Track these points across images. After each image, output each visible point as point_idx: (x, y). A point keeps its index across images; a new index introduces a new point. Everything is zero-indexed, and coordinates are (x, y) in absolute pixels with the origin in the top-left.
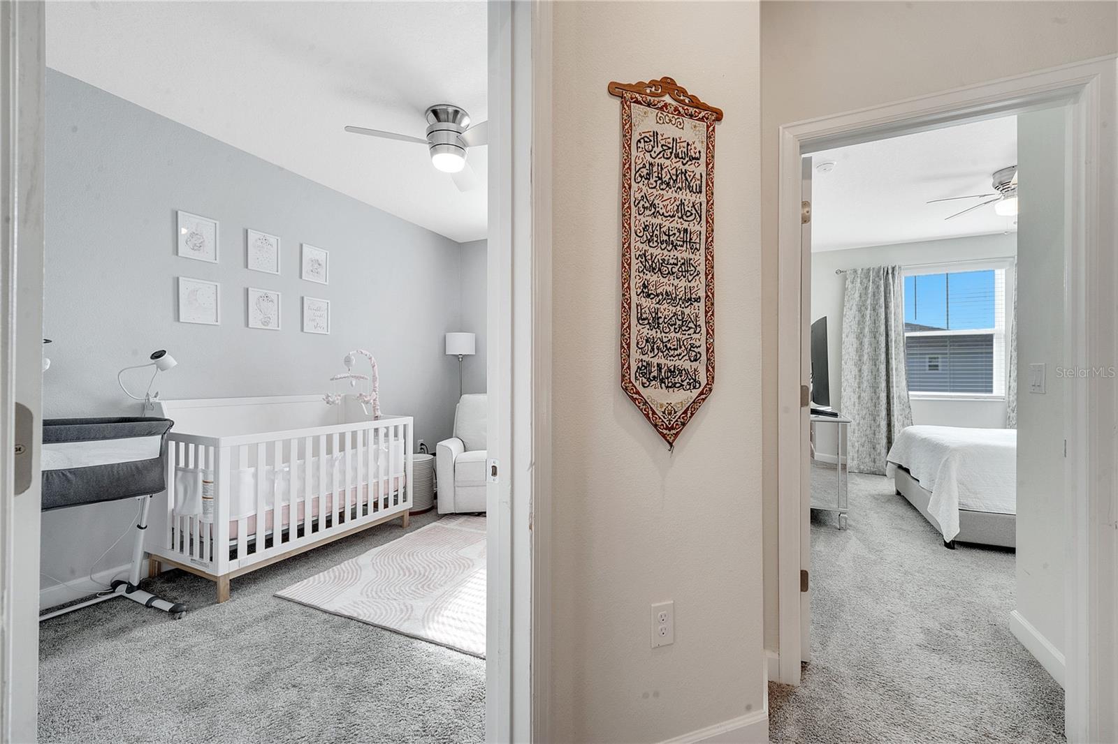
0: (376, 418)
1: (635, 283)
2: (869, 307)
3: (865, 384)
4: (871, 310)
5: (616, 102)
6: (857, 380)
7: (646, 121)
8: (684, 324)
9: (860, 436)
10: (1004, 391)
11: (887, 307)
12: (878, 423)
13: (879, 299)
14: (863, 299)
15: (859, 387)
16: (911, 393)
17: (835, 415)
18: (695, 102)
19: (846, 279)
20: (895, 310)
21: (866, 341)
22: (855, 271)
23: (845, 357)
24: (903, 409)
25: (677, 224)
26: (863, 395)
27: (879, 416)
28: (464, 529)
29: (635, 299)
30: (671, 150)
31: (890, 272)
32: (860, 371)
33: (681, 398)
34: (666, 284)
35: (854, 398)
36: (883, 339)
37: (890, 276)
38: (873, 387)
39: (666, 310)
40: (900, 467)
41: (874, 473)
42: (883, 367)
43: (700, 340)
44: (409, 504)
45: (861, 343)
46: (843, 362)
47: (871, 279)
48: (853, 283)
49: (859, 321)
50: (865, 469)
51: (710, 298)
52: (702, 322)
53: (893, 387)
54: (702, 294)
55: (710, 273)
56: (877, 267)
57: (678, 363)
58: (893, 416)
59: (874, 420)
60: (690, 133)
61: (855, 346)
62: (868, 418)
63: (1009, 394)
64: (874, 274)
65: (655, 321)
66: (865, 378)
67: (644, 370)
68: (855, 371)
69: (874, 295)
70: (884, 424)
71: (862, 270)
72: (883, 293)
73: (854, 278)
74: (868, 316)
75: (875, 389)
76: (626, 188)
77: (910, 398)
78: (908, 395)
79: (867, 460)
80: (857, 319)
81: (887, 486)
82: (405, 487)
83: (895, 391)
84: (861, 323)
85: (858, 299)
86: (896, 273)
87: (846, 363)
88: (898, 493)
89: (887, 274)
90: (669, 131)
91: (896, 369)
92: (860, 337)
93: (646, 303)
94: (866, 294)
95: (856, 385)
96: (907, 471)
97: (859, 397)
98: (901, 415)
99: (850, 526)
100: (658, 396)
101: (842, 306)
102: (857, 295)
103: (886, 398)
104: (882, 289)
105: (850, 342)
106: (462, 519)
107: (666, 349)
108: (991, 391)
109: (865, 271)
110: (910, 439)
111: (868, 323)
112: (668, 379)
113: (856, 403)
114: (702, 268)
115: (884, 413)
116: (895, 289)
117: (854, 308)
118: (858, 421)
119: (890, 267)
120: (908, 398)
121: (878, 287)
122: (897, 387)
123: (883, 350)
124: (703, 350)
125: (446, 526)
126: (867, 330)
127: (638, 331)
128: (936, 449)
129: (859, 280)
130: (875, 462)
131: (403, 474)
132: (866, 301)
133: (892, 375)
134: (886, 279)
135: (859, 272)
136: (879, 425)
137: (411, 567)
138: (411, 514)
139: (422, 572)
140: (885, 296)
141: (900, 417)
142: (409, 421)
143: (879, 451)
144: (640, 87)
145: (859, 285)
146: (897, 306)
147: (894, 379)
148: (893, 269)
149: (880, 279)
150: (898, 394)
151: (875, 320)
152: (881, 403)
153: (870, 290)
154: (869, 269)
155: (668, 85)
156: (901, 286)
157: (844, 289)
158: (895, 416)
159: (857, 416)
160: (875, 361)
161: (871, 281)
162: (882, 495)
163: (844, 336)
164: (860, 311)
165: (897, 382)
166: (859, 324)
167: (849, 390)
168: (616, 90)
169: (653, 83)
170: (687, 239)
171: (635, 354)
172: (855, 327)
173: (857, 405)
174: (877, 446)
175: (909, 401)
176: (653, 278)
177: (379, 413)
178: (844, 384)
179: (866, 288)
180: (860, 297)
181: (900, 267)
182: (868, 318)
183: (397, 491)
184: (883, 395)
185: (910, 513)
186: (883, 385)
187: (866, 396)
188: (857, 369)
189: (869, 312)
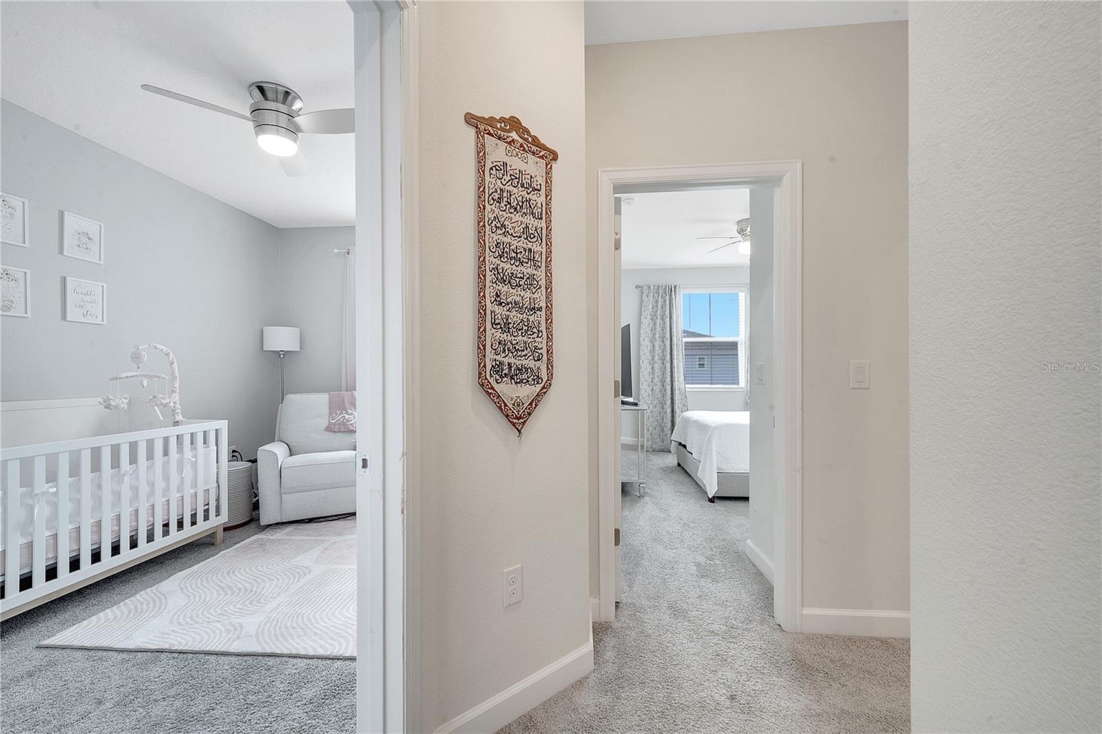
0: (176, 423)
1: (490, 292)
2: (659, 317)
3: (656, 379)
4: (660, 319)
5: (472, 132)
6: (651, 376)
7: (497, 152)
8: (529, 329)
9: (653, 421)
10: (744, 384)
11: (671, 318)
12: (665, 409)
13: (666, 310)
14: (655, 310)
15: (652, 382)
16: (687, 386)
17: (636, 404)
18: (535, 141)
19: (642, 293)
20: (676, 320)
21: (657, 344)
22: (649, 287)
23: (643, 357)
24: (682, 399)
25: (522, 244)
26: (655, 388)
27: (665, 404)
28: (294, 538)
29: (489, 307)
30: (517, 178)
31: (673, 289)
32: (653, 368)
33: (526, 392)
34: (514, 295)
35: (649, 391)
36: (668, 343)
37: (673, 292)
38: (662, 381)
39: (515, 316)
40: (680, 444)
41: (662, 451)
42: (668, 365)
43: (542, 343)
44: (224, 518)
45: (653, 346)
46: (641, 361)
47: (660, 294)
48: (647, 296)
50: (657, 448)
51: (549, 308)
52: (543, 328)
53: (675, 381)
54: (543, 304)
55: (549, 287)
56: (664, 285)
57: (525, 362)
58: (675, 404)
59: (663, 408)
60: (532, 167)
61: (649, 348)
62: (659, 407)
63: (748, 386)
64: (662, 290)
65: (506, 327)
66: (656, 374)
67: (498, 368)
68: (649, 369)
69: (662, 307)
70: (669, 410)
71: (654, 286)
72: (668, 307)
73: (648, 293)
74: (658, 324)
75: (663, 383)
76: (481, 208)
77: (687, 390)
78: (685, 387)
79: (658, 440)
80: (651, 326)
81: (671, 460)
82: (218, 500)
83: (676, 384)
84: (653, 329)
85: (651, 310)
86: (677, 291)
87: (643, 362)
88: (679, 465)
89: (671, 290)
90: (516, 163)
91: (677, 367)
92: (652, 341)
93: (498, 309)
94: (657, 306)
95: (650, 380)
96: (685, 446)
97: (652, 390)
98: (681, 403)
99: (647, 493)
100: (507, 390)
101: (641, 314)
102: (650, 307)
103: (670, 390)
104: (668, 303)
105: (646, 343)
106: (290, 528)
107: (514, 350)
108: (738, 384)
109: (656, 288)
110: (687, 421)
111: (658, 330)
112: (517, 375)
114: (543, 283)
115: (669, 402)
116: (676, 303)
117: (649, 317)
119: (673, 286)
120: (685, 389)
121: (665, 301)
122: (678, 381)
123: (669, 351)
124: (544, 351)
125: (272, 537)
126: (657, 335)
127: (492, 334)
128: (703, 428)
129: (652, 294)
130: (663, 442)
131: (216, 485)
132: (657, 311)
133: (675, 372)
134: (671, 295)
135: (652, 288)
136: (666, 412)
137: (233, 585)
138: (226, 529)
139: (249, 588)
140: (670, 309)
141: (680, 405)
142: (223, 425)
143: (665, 432)
144: (491, 121)
145: (652, 299)
146: (677, 316)
147: (676, 375)
148: (675, 287)
149: (667, 295)
150: (678, 387)
151: (663, 327)
152: (667, 394)
153: (660, 303)
154: (659, 286)
155: (514, 123)
156: (680, 301)
157: (642, 301)
158: (677, 404)
159: (651, 404)
160: (663, 361)
161: (660, 296)
162: (668, 468)
163: (642, 340)
164: (652, 319)
165: (678, 377)
167: (645, 384)
168: (471, 119)
169: (502, 120)
170: (531, 258)
171: (490, 354)
172: (649, 333)
173: (651, 396)
174: (665, 429)
175: (686, 392)
176: (504, 289)
177: (179, 418)
178: (642, 380)
179: (657, 302)
180: (653, 308)
181: (679, 287)
182: (658, 326)
183: (208, 504)
184: (669, 388)
185: (687, 480)
186: (668, 380)
187: (657, 388)
188: (651, 367)
189: (658, 321)
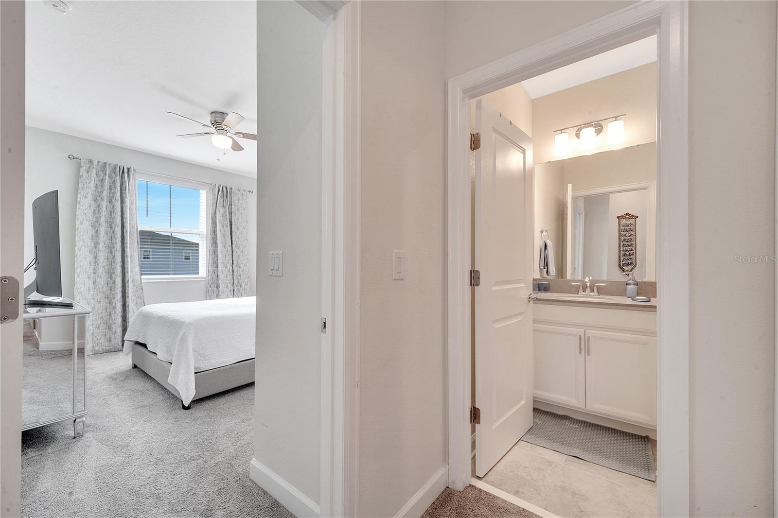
2: (105, 198)
3: (101, 270)
4: (107, 202)
6: (93, 267)
9: (96, 320)
10: (205, 273)
11: (122, 202)
12: (114, 305)
13: (115, 193)
14: (99, 190)
15: (94, 273)
16: (143, 277)
17: (69, 306)
19: (79, 166)
20: (130, 205)
21: (103, 229)
22: (91, 162)
23: (79, 244)
24: (137, 291)
26: (98, 280)
27: (115, 300)
31: (126, 171)
32: (96, 257)
35: (90, 284)
36: (118, 230)
37: (126, 175)
38: (109, 273)
40: (137, 343)
41: (110, 352)
42: (118, 255)
45: (97, 232)
46: (77, 248)
47: (107, 173)
48: (88, 172)
49: (94, 211)
50: (101, 349)
53: (128, 272)
56: (113, 162)
58: (128, 297)
59: (110, 303)
61: (90, 234)
62: (104, 302)
63: (208, 275)
64: (110, 169)
66: (101, 265)
68: (90, 257)
69: (110, 189)
70: (119, 306)
71: (98, 162)
72: (119, 189)
73: (90, 167)
74: (105, 207)
75: (110, 274)
77: (143, 281)
78: (141, 279)
79: (102, 340)
80: (92, 208)
81: (124, 361)
83: (130, 276)
84: (97, 211)
85: (93, 189)
86: (131, 174)
87: (80, 250)
88: (135, 367)
89: (124, 173)
91: (131, 257)
92: (95, 225)
94: (102, 186)
95: (91, 271)
96: (144, 346)
97: (95, 282)
98: (135, 296)
102: (92, 185)
103: (121, 282)
104: (118, 184)
105: (84, 229)
108: (198, 274)
109: (101, 164)
111: (103, 213)
113: (91, 288)
115: (119, 296)
116: (130, 188)
117: (90, 196)
118: (93, 306)
119: (125, 167)
120: (141, 281)
121: (114, 182)
122: (131, 272)
123: (119, 239)
126: (103, 219)
129: (95, 171)
130: (110, 341)
132: (102, 192)
133: (128, 262)
134: (122, 177)
135: (95, 163)
136: (115, 307)
140: (121, 193)
141: (133, 297)
143: (114, 330)
145: (95, 176)
146: (132, 202)
147: (129, 265)
148: (129, 170)
149: (117, 175)
150: (132, 278)
151: (111, 212)
152: (117, 287)
153: (106, 183)
154: (105, 164)
156: (135, 186)
157: (78, 176)
158: (130, 298)
159: (92, 301)
160: (111, 249)
161: (107, 175)
163: (77, 222)
164: (95, 200)
165: (131, 268)
166: (94, 213)
167: (83, 276)
172: (90, 214)
173: (92, 290)
174: (113, 326)
175: (141, 283)
178: (78, 271)
179: (102, 180)
180: (96, 187)
181: (134, 170)
182: (104, 209)
184: (119, 280)
185: (149, 385)
186: (119, 270)
187: (102, 281)
188: (92, 256)
189: (105, 203)
